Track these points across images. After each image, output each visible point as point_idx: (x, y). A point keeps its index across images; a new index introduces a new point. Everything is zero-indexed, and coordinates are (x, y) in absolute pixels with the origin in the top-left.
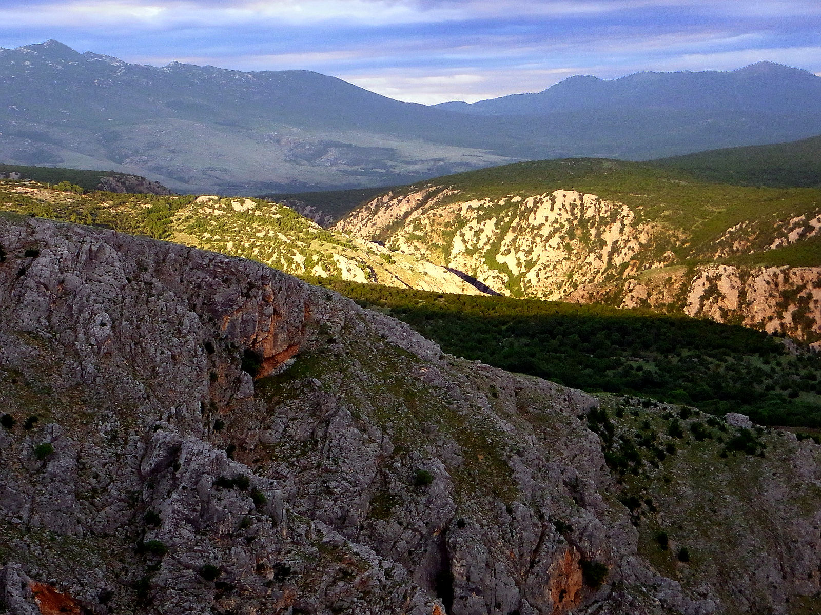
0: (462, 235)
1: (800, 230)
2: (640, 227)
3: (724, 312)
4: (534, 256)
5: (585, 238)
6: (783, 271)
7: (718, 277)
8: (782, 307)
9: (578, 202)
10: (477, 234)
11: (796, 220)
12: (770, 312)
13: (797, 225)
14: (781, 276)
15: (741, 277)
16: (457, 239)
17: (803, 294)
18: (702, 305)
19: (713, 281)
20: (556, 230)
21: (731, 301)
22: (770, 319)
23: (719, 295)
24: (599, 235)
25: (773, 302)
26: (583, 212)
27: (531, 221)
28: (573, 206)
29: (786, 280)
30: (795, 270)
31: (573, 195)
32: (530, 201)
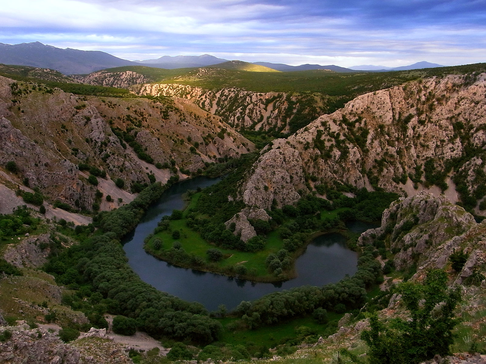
0: (105, 81)
2: (144, 79)
4: (121, 86)
5: (133, 82)
9: (132, 74)
10: (109, 81)
12: (156, 94)
14: (158, 86)
15: (151, 87)
16: (104, 81)
17: (162, 90)
20: (126, 80)
21: (148, 92)
24: (136, 81)
25: (156, 91)
26: (133, 76)
27: (121, 78)
28: (131, 75)
29: (159, 87)
31: (131, 72)
32: (121, 73)
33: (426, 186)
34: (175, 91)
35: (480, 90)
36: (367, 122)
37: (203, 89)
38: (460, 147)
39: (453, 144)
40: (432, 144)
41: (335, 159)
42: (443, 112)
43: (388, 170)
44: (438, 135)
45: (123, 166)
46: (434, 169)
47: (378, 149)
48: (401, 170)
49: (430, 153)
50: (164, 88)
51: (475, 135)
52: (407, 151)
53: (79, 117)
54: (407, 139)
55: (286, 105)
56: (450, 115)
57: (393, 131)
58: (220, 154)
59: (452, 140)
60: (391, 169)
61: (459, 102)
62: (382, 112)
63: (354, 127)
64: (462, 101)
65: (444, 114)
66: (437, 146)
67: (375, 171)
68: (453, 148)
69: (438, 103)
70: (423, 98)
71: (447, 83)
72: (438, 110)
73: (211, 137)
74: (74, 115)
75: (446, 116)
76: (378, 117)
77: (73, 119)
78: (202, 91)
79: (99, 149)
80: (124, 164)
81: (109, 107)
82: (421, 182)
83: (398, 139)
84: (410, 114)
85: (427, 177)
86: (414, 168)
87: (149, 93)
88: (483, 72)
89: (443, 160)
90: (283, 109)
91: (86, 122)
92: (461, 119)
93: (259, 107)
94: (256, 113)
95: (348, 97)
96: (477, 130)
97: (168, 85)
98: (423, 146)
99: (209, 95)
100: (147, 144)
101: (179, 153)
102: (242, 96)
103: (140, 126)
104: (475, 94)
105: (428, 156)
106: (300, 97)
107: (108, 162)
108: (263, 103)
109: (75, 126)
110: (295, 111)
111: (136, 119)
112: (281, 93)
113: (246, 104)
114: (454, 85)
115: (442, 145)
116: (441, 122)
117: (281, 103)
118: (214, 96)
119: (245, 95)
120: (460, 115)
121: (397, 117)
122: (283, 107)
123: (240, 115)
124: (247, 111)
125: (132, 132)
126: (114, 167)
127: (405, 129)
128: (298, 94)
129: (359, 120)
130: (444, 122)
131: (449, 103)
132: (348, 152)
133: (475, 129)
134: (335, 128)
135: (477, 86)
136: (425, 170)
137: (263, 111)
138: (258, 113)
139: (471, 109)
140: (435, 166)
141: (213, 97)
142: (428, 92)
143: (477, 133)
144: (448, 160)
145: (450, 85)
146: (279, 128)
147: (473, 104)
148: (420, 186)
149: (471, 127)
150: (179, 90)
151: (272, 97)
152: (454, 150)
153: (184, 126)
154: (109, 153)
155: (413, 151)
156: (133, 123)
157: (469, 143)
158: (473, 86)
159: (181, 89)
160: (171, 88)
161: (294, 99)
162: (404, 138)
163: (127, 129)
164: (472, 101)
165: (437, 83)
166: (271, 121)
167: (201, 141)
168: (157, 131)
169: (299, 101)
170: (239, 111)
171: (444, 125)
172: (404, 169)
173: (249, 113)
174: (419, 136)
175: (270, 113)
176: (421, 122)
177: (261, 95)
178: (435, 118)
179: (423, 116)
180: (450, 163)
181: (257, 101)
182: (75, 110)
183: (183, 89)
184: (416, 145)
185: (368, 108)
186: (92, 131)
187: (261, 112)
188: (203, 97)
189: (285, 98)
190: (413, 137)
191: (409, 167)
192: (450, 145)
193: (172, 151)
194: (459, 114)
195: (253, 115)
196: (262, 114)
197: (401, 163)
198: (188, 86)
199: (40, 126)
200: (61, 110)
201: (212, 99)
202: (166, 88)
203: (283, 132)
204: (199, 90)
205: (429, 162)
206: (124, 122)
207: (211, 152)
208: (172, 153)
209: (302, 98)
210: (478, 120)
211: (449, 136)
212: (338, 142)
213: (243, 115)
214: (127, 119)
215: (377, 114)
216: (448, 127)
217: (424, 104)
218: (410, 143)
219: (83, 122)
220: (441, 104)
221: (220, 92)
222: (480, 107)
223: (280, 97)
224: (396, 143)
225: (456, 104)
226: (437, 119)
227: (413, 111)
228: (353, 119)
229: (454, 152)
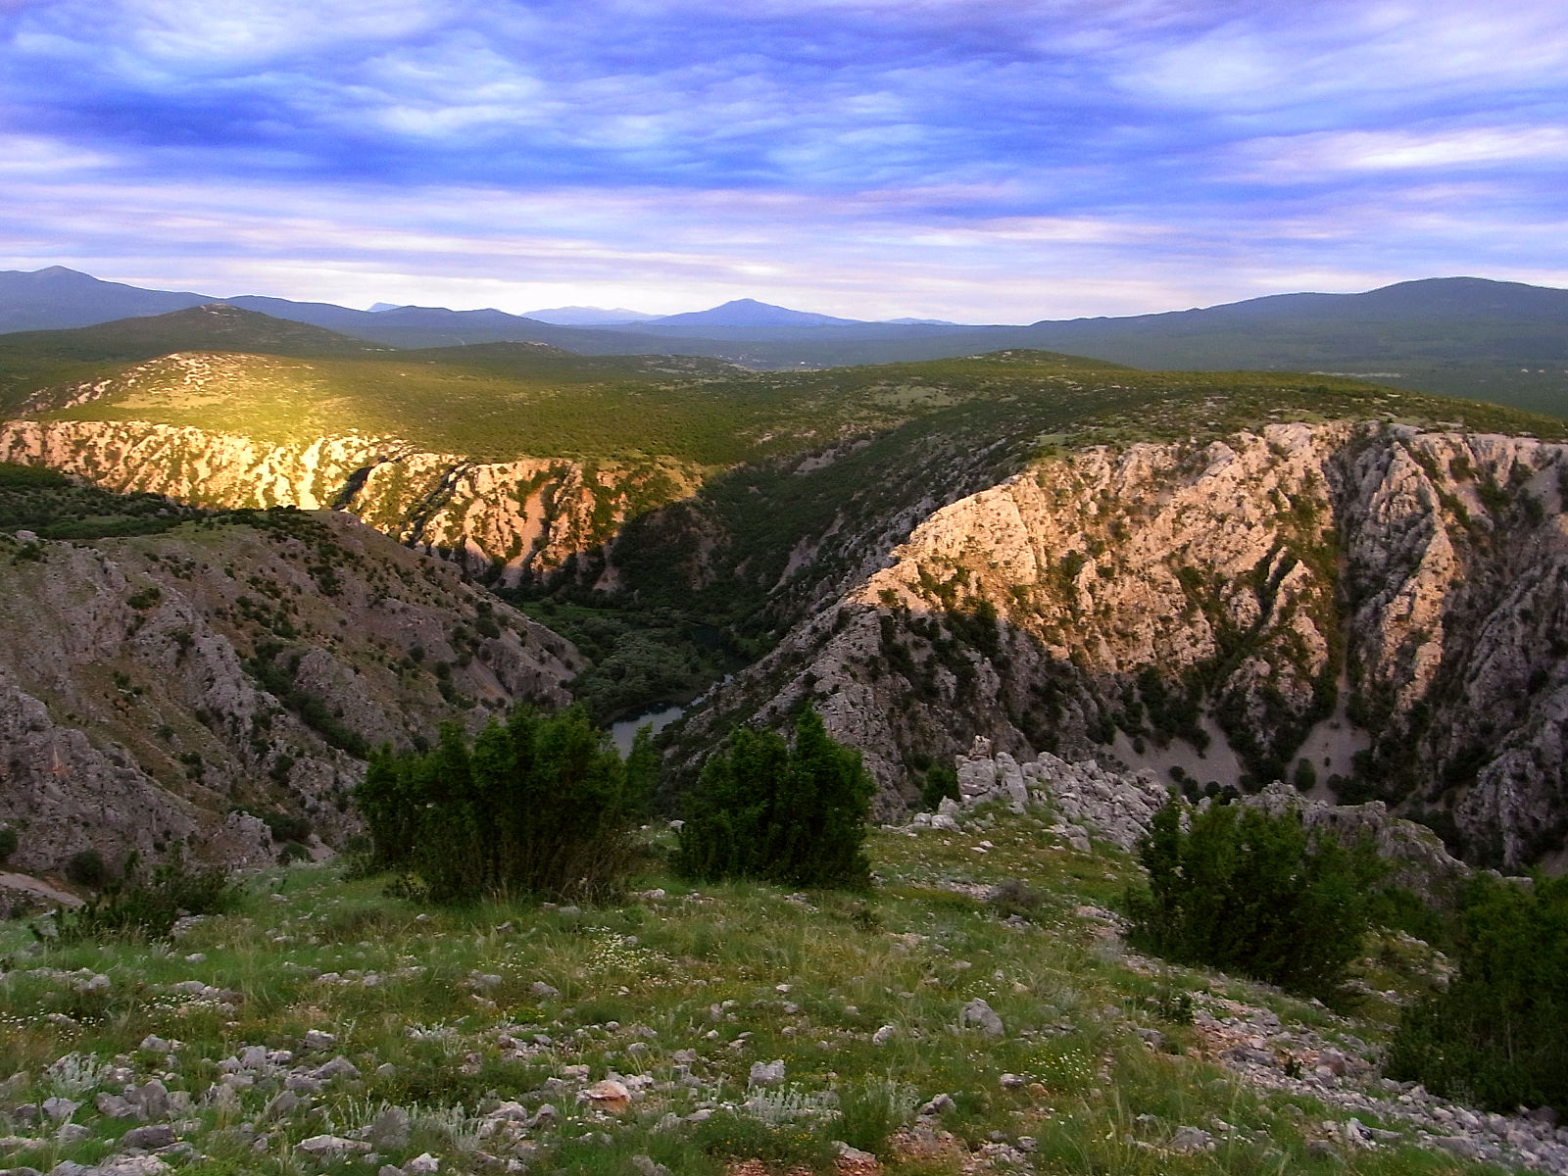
1: (87, 394)
3: (30, 458)
6: (74, 425)
7: (23, 431)
8: (75, 452)
11: (84, 386)
12: (66, 457)
13: (85, 390)
14: (73, 429)
15: (42, 431)
17: (90, 443)
18: (11, 453)
19: (19, 433)
21: (35, 450)
22: (67, 462)
23: (26, 445)
25: (67, 449)
29: (77, 433)
30: (83, 424)
33: (1162, 743)
34: (142, 446)
35: (1224, 486)
36: (982, 580)
37: (255, 438)
38: (1209, 634)
39: (1192, 625)
40: (1145, 629)
41: (948, 697)
42: (1151, 544)
43: (1070, 710)
44: (1152, 606)
45: (335, 789)
46: (1165, 694)
47: (1031, 654)
48: (1094, 706)
49: (1144, 655)
50: (95, 437)
51: (1234, 601)
52: (1089, 651)
53: (151, 636)
54: (1083, 619)
55: (587, 504)
56: (1165, 552)
57: (1046, 600)
58: (509, 691)
59: (1186, 617)
60: (1075, 705)
61: (1179, 517)
62: (1010, 552)
63: (954, 596)
64: (1187, 515)
65: (1153, 550)
66: (1158, 633)
67: (1039, 716)
68: (1193, 636)
69: (1132, 520)
70: (1093, 509)
71: (1139, 468)
72: (1137, 539)
73: (464, 638)
74: (131, 633)
75: (1159, 556)
76: (1002, 564)
77: (133, 647)
78: (256, 448)
79: (252, 743)
80: (337, 781)
81: (178, 576)
82: (1145, 732)
83: (1063, 622)
84: (1072, 552)
85: (1156, 720)
86: (1120, 697)
87: (38, 453)
88: (1213, 439)
89: (1176, 669)
90: (583, 515)
91: (179, 652)
92: (1192, 561)
93: (506, 510)
94: (498, 528)
95: (754, 468)
96: (1236, 590)
97: (108, 425)
98: (1123, 635)
99: (281, 463)
100: (338, 697)
101: (426, 710)
102: (422, 469)
103: (289, 633)
104: (1213, 496)
105: (1140, 660)
106: (623, 474)
107: (293, 784)
108: (510, 495)
109: (146, 670)
110: (619, 518)
111: (266, 608)
112: (561, 461)
113: (458, 500)
114: (1156, 472)
115: (1167, 629)
116: (1153, 570)
117: (572, 495)
118: (298, 466)
119: (434, 465)
120: (1189, 551)
121: (1043, 559)
122: (583, 506)
123: (445, 537)
124: (469, 524)
125: (280, 660)
126: (320, 799)
127: (1071, 593)
128: (615, 465)
129: (961, 576)
130: (1158, 572)
131: (1159, 520)
132: (973, 674)
133: (1230, 584)
134: (919, 606)
135: (1216, 476)
136: (1144, 699)
137: (518, 521)
138: (506, 529)
139: (1211, 535)
140: (1165, 686)
141: (295, 469)
142: (1098, 489)
143: (1240, 597)
144: (1187, 667)
145: (1146, 472)
146: (583, 574)
147: (1213, 522)
148: (1148, 745)
149: (1221, 581)
150: (160, 445)
151: (533, 476)
152: (1197, 641)
153: (393, 612)
154: (284, 751)
155: (1104, 650)
156: (267, 624)
157: (1223, 620)
158: (1207, 479)
159: (169, 439)
160: (124, 435)
161: (608, 482)
162: (1074, 615)
163: (258, 651)
164: (1210, 515)
165: (1117, 465)
166: (555, 553)
167: (450, 656)
168: (336, 642)
169: (624, 486)
170: (439, 524)
171: (1160, 579)
172: (1098, 702)
173: (476, 529)
174: (1108, 608)
175: (540, 527)
176: (1104, 573)
177: (503, 471)
178: (1135, 561)
179: (1106, 558)
180: (1195, 674)
181: (494, 490)
182: (131, 610)
183: (177, 442)
184: (1106, 634)
185: (970, 539)
186: (212, 680)
187: (512, 527)
188: (263, 469)
189: (580, 479)
190: (1095, 614)
191: (1110, 696)
192: (1187, 630)
193: (404, 705)
194: (1184, 548)
195: (491, 537)
196: (517, 531)
197: (1089, 689)
198: (190, 429)
199: (54, 691)
200: (95, 619)
201: (292, 477)
202: (102, 435)
203: (598, 586)
204: (240, 443)
205: (1148, 678)
206: (239, 626)
207: (483, 688)
208: (406, 712)
209: (630, 478)
210: (1233, 563)
211: (1178, 604)
212: (939, 646)
213: (458, 539)
214: (244, 614)
215: (998, 558)
216: (1169, 583)
217: (1097, 524)
218: (1093, 631)
219: (171, 652)
220: (1140, 523)
221: (314, 449)
222: (1230, 529)
223: (561, 474)
224: (1062, 632)
225: (1173, 521)
226: (1140, 564)
227: (1076, 544)
228: (947, 577)
229: (1199, 646)
